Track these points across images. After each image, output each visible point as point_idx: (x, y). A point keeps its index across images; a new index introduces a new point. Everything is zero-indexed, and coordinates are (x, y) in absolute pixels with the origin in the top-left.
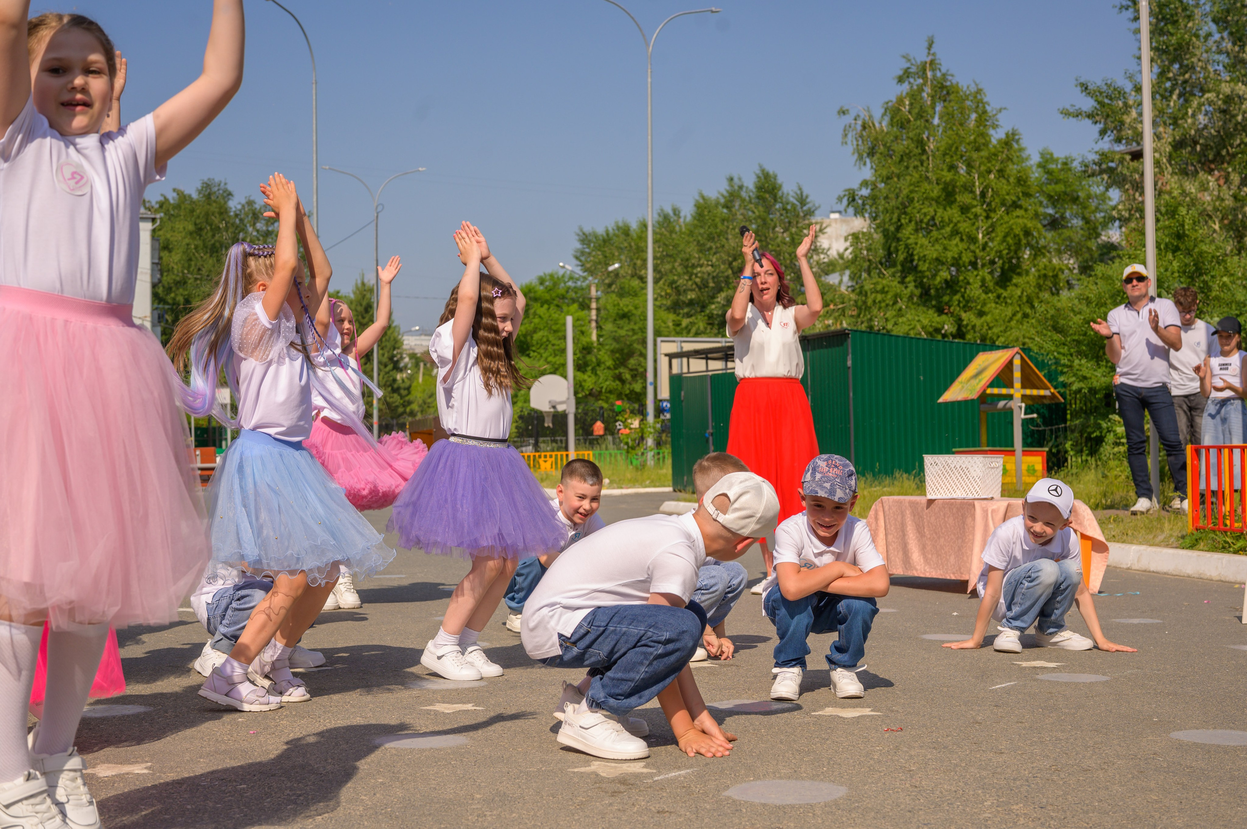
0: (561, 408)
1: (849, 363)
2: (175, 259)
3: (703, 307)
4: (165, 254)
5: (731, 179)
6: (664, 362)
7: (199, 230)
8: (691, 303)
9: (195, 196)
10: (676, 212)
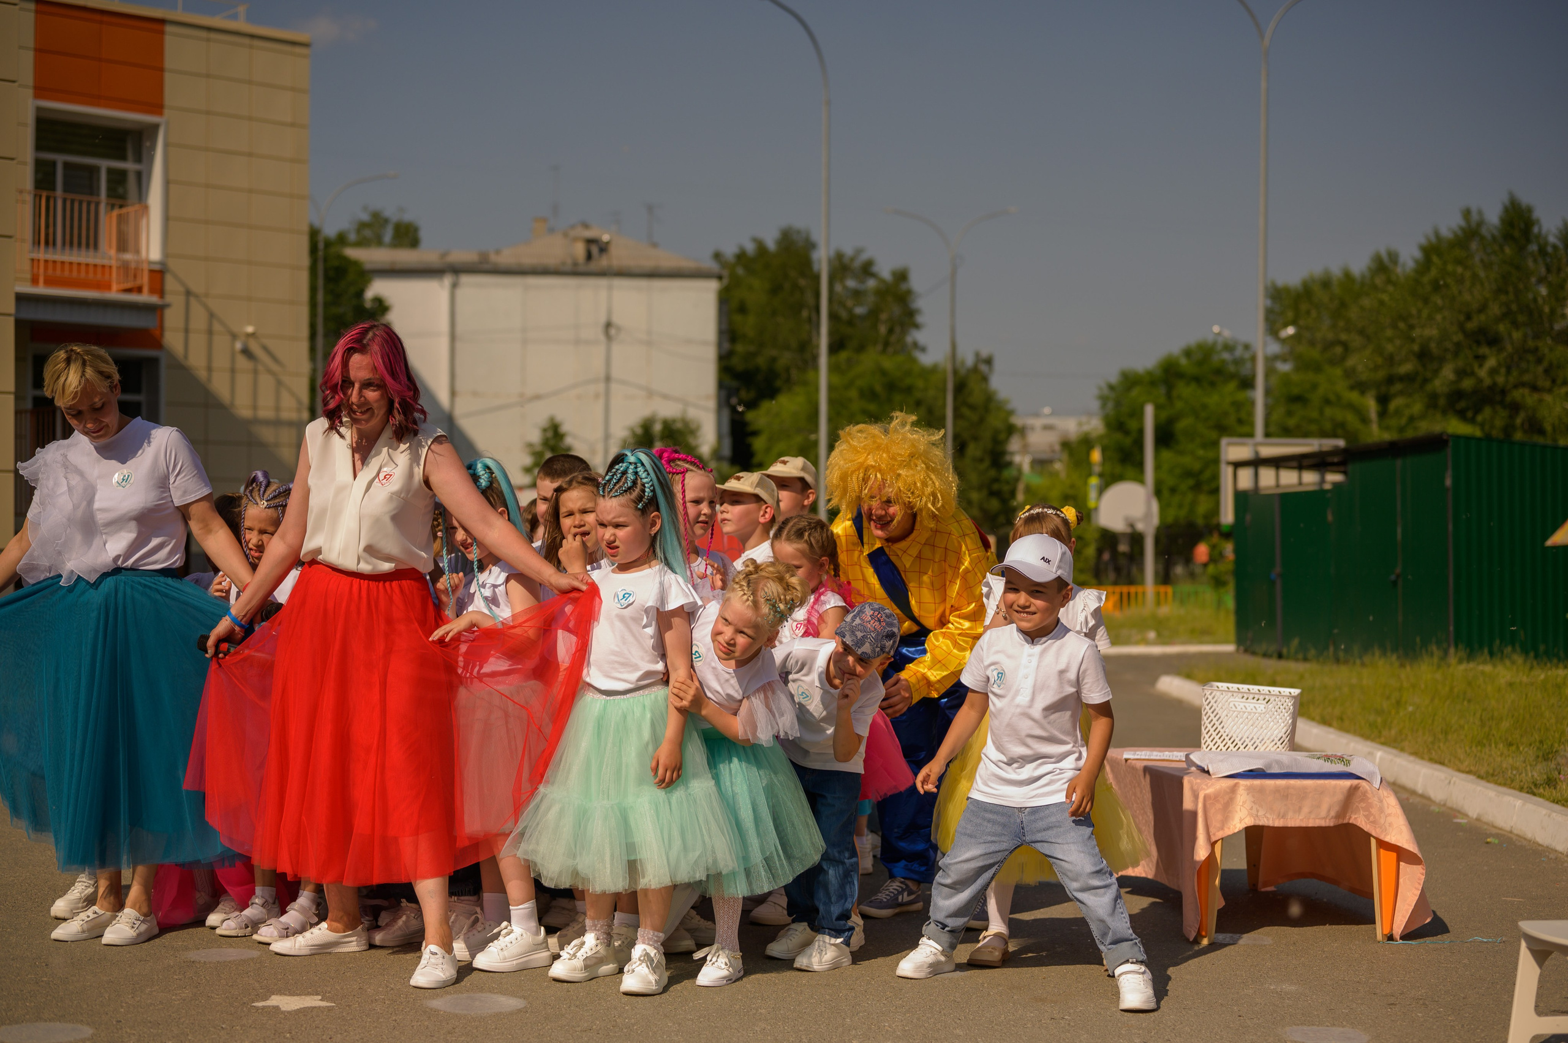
0: (1140, 527)
1: (1448, 482)
2: (748, 325)
3: (1426, 381)
4: (738, 318)
5: (1467, 213)
6: (1227, 472)
7: (775, 290)
8: (1409, 378)
9: (771, 245)
10: (1393, 257)
